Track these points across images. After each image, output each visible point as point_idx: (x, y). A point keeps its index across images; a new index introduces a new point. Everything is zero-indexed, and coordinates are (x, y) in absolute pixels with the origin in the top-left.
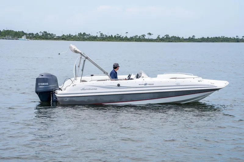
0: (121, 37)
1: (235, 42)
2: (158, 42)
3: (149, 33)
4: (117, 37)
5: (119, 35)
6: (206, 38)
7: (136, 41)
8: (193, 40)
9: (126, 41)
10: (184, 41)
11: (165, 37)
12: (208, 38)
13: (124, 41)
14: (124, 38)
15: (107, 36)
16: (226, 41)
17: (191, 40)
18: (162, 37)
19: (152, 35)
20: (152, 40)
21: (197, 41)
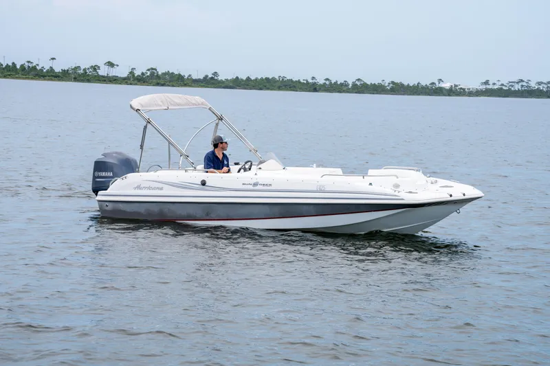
1: (309, 91)
2: (131, 84)
3: (109, 62)
4: (27, 67)
5: (34, 64)
6: (244, 79)
7: (76, 79)
8: (213, 84)
9: (52, 80)
10: (193, 85)
11: (149, 73)
12: (248, 79)
13: (45, 80)
14: (45, 71)
15: (2, 65)
16: (290, 88)
17: (211, 82)
18: (140, 74)
19: (115, 66)
20: (115, 80)
21: (223, 86)
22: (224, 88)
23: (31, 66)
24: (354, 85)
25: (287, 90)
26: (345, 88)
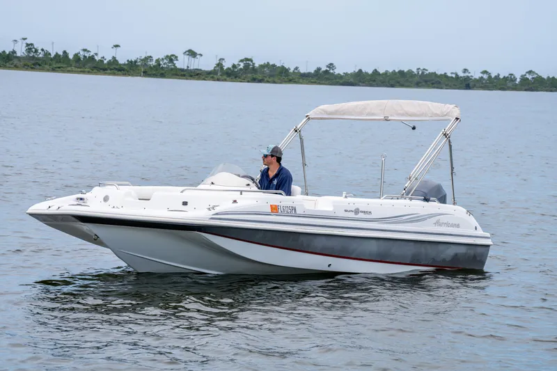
0: (97, 58)
1: (459, 88)
2: (218, 80)
3: (190, 51)
4: (82, 57)
5: (92, 54)
7: (146, 74)
8: (328, 79)
9: (114, 74)
10: (301, 81)
11: (242, 65)
12: (376, 72)
13: (105, 74)
14: (105, 62)
15: (50, 54)
16: (433, 84)
17: (324, 77)
18: (230, 66)
19: (198, 56)
20: (197, 74)
21: (341, 81)
22: (342, 84)
23: (87, 55)
24: (524, 79)
25: (428, 87)
26: (510, 84)
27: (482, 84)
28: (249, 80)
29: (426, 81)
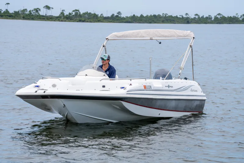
1: (184, 23)
2: (62, 21)
3: (46, 6)
6: (139, 16)
7: (24, 18)
8: (118, 20)
9: (7, 18)
10: (104, 21)
11: (74, 13)
12: (142, 16)
13: (2, 18)
14: (2, 12)
16: (170, 21)
17: (116, 19)
18: (68, 14)
19: (51, 9)
20: (51, 18)
21: (124, 21)
22: (125, 22)
24: (216, 18)
25: (169, 23)
26: (209, 21)
27: (195, 21)
28: (78, 21)
29: (167, 20)
